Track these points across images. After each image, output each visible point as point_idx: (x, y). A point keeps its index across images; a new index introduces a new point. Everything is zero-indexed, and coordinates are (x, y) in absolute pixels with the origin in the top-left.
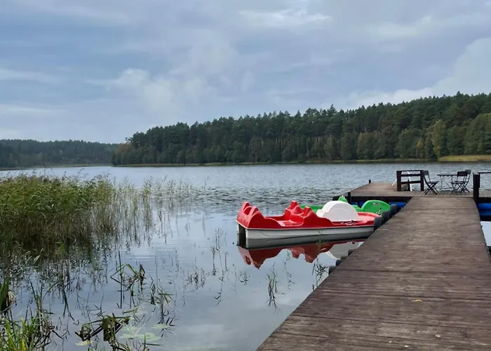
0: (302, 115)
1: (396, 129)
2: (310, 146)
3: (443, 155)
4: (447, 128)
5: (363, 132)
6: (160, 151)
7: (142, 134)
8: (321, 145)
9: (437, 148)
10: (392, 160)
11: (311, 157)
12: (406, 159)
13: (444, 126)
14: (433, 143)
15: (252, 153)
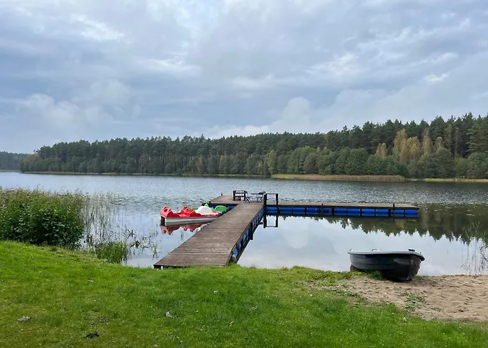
0: (180, 140)
1: (245, 154)
2: (186, 162)
3: (274, 173)
4: (278, 155)
5: (223, 155)
6: (64, 161)
7: (49, 147)
8: (194, 163)
9: (271, 169)
10: (242, 175)
11: (186, 171)
12: (251, 175)
13: (276, 154)
14: (269, 165)
15: (142, 166)
